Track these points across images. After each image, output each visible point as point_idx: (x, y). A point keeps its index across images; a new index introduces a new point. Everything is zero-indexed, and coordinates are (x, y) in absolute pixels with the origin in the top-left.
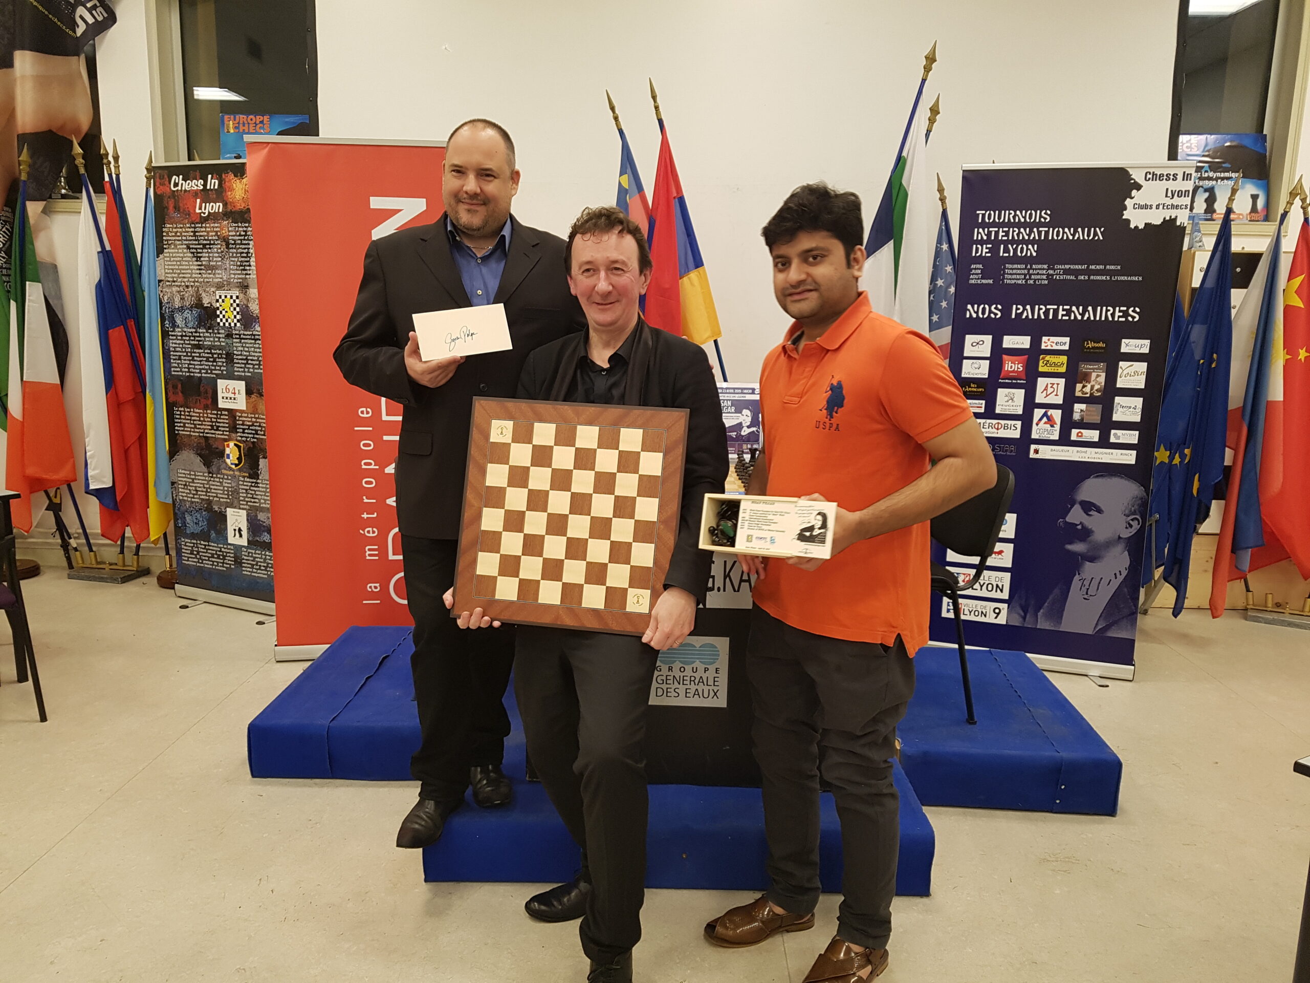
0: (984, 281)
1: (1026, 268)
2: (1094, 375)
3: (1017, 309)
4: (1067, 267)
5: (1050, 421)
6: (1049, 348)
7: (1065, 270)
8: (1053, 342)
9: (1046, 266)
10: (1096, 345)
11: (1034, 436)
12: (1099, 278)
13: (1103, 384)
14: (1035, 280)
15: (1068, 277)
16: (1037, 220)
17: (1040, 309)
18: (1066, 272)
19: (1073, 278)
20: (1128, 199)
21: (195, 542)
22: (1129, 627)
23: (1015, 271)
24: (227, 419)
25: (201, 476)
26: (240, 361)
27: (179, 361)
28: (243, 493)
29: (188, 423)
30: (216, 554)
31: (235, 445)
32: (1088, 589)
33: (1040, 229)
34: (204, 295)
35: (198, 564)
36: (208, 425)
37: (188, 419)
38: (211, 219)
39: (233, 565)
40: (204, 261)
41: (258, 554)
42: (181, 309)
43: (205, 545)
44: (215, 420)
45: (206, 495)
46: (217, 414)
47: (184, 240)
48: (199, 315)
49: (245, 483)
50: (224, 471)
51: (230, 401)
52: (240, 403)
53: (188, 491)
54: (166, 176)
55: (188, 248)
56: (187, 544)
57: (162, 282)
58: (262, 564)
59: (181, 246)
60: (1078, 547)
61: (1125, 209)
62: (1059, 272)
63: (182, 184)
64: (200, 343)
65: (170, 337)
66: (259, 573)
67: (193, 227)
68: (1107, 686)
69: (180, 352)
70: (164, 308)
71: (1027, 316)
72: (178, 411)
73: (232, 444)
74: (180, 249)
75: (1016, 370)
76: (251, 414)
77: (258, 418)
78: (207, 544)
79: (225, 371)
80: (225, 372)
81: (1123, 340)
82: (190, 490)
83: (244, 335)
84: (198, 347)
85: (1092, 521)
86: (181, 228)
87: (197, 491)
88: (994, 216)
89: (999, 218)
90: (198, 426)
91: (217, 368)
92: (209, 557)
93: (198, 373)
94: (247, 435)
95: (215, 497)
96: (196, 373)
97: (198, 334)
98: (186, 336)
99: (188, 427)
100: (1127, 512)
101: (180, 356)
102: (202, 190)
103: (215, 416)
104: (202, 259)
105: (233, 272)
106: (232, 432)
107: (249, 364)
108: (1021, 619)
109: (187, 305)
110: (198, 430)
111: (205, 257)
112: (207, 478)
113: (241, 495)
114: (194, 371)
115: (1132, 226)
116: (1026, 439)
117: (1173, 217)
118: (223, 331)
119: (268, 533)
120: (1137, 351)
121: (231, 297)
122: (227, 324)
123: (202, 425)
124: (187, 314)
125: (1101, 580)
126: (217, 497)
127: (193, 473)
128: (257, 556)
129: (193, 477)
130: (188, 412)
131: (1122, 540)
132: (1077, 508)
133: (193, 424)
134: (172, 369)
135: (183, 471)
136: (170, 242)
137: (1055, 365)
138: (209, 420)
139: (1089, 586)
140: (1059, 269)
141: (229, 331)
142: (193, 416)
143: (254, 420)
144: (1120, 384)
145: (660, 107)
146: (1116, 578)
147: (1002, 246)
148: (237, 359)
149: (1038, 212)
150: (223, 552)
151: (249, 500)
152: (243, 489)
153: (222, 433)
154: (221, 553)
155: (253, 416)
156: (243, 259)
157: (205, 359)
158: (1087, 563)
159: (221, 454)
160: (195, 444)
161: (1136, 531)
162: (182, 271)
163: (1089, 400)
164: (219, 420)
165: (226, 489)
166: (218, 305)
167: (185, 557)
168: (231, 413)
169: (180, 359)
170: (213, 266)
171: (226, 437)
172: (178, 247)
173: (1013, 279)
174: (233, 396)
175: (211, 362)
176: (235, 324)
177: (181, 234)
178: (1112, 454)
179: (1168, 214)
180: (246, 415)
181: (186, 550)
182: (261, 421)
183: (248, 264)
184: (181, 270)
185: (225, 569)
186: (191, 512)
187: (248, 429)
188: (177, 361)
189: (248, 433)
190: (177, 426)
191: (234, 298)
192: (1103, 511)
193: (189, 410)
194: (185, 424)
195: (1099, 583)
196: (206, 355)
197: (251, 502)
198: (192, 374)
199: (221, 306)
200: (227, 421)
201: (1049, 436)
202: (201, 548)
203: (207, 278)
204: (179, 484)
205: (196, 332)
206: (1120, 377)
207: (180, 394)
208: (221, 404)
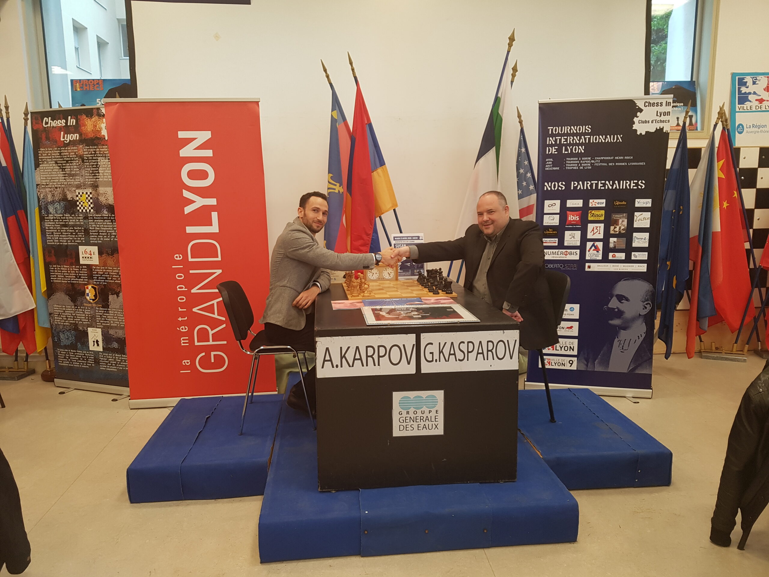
0: (554, 168)
1: (578, 160)
2: (620, 221)
3: (574, 184)
4: (602, 158)
5: (597, 249)
6: (594, 206)
7: (601, 160)
8: (596, 203)
9: (590, 158)
10: (621, 203)
11: (588, 258)
12: (621, 164)
13: (626, 226)
14: (584, 166)
15: (603, 164)
16: (584, 132)
17: (587, 183)
18: (602, 161)
19: (605, 164)
20: (635, 118)
21: (67, 350)
22: (648, 367)
23: (572, 162)
24: (86, 271)
25: (70, 308)
26: (94, 234)
27: (52, 236)
28: (98, 317)
29: (60, 275)
30: (82, 358)
31: (92, 287)
32: (623, 346)
33: (586, 137)
34: (68, 192)
35: (70, 365)
36: (73, 276)
37: (59, 272)
38: (71, 144)
39: (93, 364)
40: (67, 171)
41: (110, 356)
42: (53, 202)
43: (74, 353)
44: (78, 272)
45: (74, 320)
46: (79, 268)
47: (53, 158)
48: (65, 206)
49: (100, 311)
50: (85, 304)
51: (88, 259)
52: (95, 260)
53: (61, 319)
54: (39, 118)
55: (56, 163)
56: (62, 352)
57: (39, 186)
58: (113, 362)
59: (52, 162)
60: (616, 322)
61: (634, 123)
62: (598, 161)
63: (51, 123)
64: (66, 223)
65: (46, 220)
66: (111, 368)
67: (59, 150)
68: (638, 403)
69: (53, 229)
70: (41, 202)
71: (580, 188)
72: (52, 267)
73: (90, 287)
74: (51, 164)
75: (575, 219)
76: (102, 267)
77: (107, 269)
78: (75, 351)
79: (84, 240)
80: (84, 241)
81: (636, 200)
82: (62, 317)
83: (96, 217)
84: (65, 226)
85: (623, 306)
86: (51, 150)
87: (67, 318)
88: (558, 130)
89: (561, 131)
90: (66, 277)
91: (78, 239)
92: (77, 360)
93: (66, 242)
94: (100, 280)
95: (79, 321)
96: (64, 242)
97: (65, 218)
98: (56, 219)
99: (60, 278)
100: (643, 300)
101: (53, 232)
102: (64, 126)
103: (78, 269)
105: (87, 177)
106: (90, 279)
107: (100, 235)
108: (585, 366)
109: (57, 199)
110: (66, 279)
111: (68, 168)
112: (74, 309)
113: (97, 319)
114: (63, 241)
115: (638, 133)
116: (583, 260)
117: (661, 128)
118: (82, 215)
119: (116, 342)
120: (645, 206)
121: (87, 193)
122: (84, 211)
123: (69, 275)
124: (57, 205)
125: (630, 341)
126: (81, 321)
127: (64, 307)
128: (109, 357)
129: (65, 309)
130: (59, 268)
131: (641, 316)
132: (614, 299)
133: (63, 275)
134: (48, 241)
135: (57, 306)
136: (44, 160)
137: (598, 216)
138: (74, 272)
139: (624, 344)
140: (598, 160)
141: (86, 215)
142: (63, 270)
143: (104, 270)
144: (635, 226)
145: (355, 70)
146: (639, 339)
147: (564, 147)
148: (92, 232)
149: (584, 127)
150: (86, 356)
151: (103, 321)
152: (98, 315)
153: (83, 280)
154: (85, 357)
155: (104, 268)
156: (94, 169)
157: (70, 233)
158: (622, 330)
159: (83, 294)
160: (65, 288)
161: (648, 311)
162: (53, 178)
163: (618, 236)
164: (80, 272)
165: (87, 315)
166: (78, 198)
167: (61, 361)
168: (89, 267)
169: (53, 234)
170: (73, 174)
171: (86, 282)
172: (49, 163)
173: (571, 167)
174: (90, 256)
175: (74, 235)
176: (90, 210)
177: (51, 154)
178: (633, 266)
179: (658, 126)
180: (99, 268)
181: (61, 357)
182: (109, 271)
183: (97, 172)
184: (51, 177)
185: (88, 367)
186: (64, 332)
187: (101, 276)
188: (51, 236)
189: (100, 279)
190: (52, 277)
191: (89, 194)
192: (629, 300)
193: (60, 266)
194: (57, 275)
195: (629, 342)
196: (71, 231)
197: (104, 323)
198: (62, 244)
199: (80, 199)
200: (86, 272)
201: (596, 257)
202: (71, 354)
203: (69, 182)
204: (55, 314)
205: (63, 217)
206: (636, 221)
207: (54, 257)
208: (82, 262)
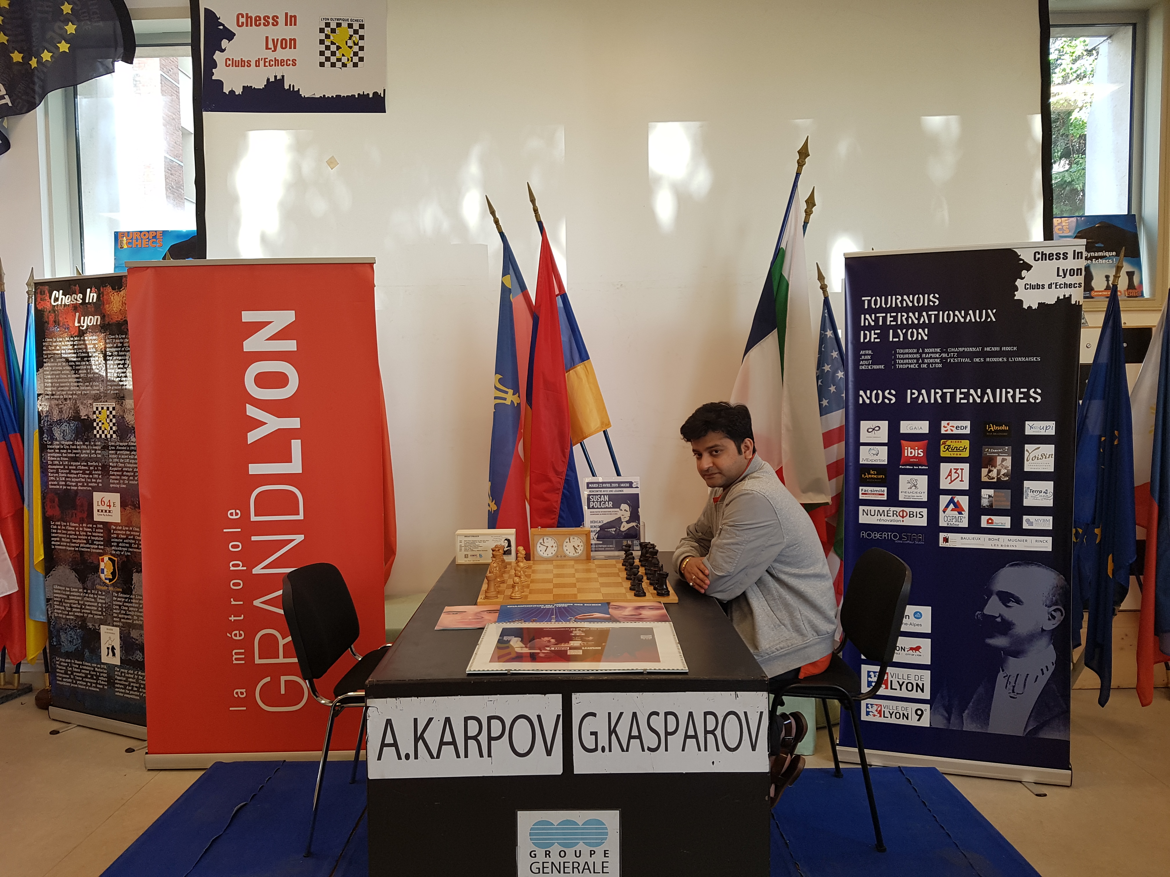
0: (876, 367)
1: (917, 353)
2: (999, 459)
3: (912, 394)
4: (961, 349)
5: (958, 508)
6: (949, 432)
7: (959, 353)
8: (953, 427)
9: (938, 350)
10: (999, 428)
11: (942, 523)
12: (995, 360)
13: (1010, 468)
14: (928, 364)
15: (963, 360)
16: (926, 304)
17: (936, 393)
18: (960, 355)
19: (967, 360)
20: (1019, 280)
21: (69, 661)
22: (1061, 727)
23: (906, 356)
24: (102, 533)
25: (76, 592)
26: (115, 473)
27: (57, 475)
28: (116, 609)
29: (64, 538)
30: (90, 674)
31: (110, 559)
32: (1014, 687)
33: (930, 313)
34: (81, 407)
35: (72, 685)
36: (84, 539)
37: (64, 534)
38: (90, 332)
39: (106, 685)
40: (82, 373)
41: (131, 674)
42: (59, 422)
43: (79, 665)
44: (90, 534)
45: (81, 612)
46: (92, 528)
47: (65, 354)
48: (76, 427)
49: (119, 599)
50: (98, 587)
51: (105, 514)
52: (115, 516)
53: (64, 608)
54: (47, 292)
55: (67, 361)
56: (62, 664)
57: (41, 396)
58: (135, 685)
59: (60, 358)
60: (1000, 641)
61: (1016, 289)
62: (953, 354)
63: (62, 299)
64: (77, 455)
65: (48, 451)
66: (132, 694)
67: (72, 341)
69: (58, 465)
70: (42, 421)
71: (923, 401)
72: (54, 525)
73: (106, 558)
74: (59, 362)
75: (916, 455)
76: (125, 526)
77: (132, 531)
78: (81, 663)
79: (101, 483)
80: (100, 485)
81: (1027, 422)
82: (65, 607)
83: (120, 446)
84: (75, 459)
85: (1011, 613)
86: (60, 342)
87: (71, 607)
88: (881, 302)
89: (886, 303)
90: (73, 541)
91: (93, 480)
92: (83, 677)
93: (75, 486)
94: (120, 549)
95: (89, 613)
96: (73, 486)
97: (75, 447)
98: (63, 449)
99: (64, 542)
100: (1048, 603)
101: (58, 469)
102: (81, 304)
103: (90, 530)
104: (80, 372)
105: (110, 383)
106: (107, 546)
107: (124, 476)
108: (945, 722)
109: (65, 418)
110: (73, 545)
111: (83, 370)
112: (81, 594)
113: (114, 611)
114: (71, 484)
115: (1025, 306)
116: (933, 526)
117: (1066, 296)
118: (99, 443)
119: (140, 652)
120: (1043, 433)
122: (103, 436)
123: (77, 539)
124: (65, 427)
125: (1027, 677)
126: (91, 614)
127: (68, 589)
128: (130, 675)
129: (68, 593)
130: (64, 526)
131: (1046, 633)
132: (994, 599)
133: (69, 538)
134: (50, 483)
135: (59, 587)
136: (50, 356)
137: (958, 450)
138: (85, 533)
139: (1015, 683)
140: (953, 352)
141: (105, 443)
142: (69, 530)
143: (128, 533)
144: (1029, 469)
146: (1043, 674)
147: (891, 331)
148: (113, 471)
149: (926, 296)
150: (96, 672)
151: (123, 616)
152: (116, 605)
153: (97, 547)
154: (95, 673)
155: (127, 528)
156: (119, 370)
157: (81, 472)
158: (1011, 657)
159: (96, 569)
160: (70, 559)
161: (1059, 623)
162: (61, 385)
163: (997, 485)
164: (94, 534)
165: (100, 605)
167: (60, 677)
168: (106, 525)
169: (57, 472)
170: (91, 378)
171: (101, 551)
172: (57, 360)
173: (905, 364)
174: (108, 508)
175: (87, 474)
176: (111, 436)
177: (60, 347)
178: (1026, 541)
179: (1062, 293)
180: (120, 528)
181: (60, 671)
182: (134, 533)
183: (123, 375)
184: (60, 383)
185: (98, 690)
186: (66, 630)
187: (123, 542)
188: (55, 475)
189: (122, 547)
190: (54, 541)
191: (111, 409)
192: (1022, 602)
193: (65, 524)
194: (61, 538)
195: (1026, 680)
196: (83, 468)
197: (124, 618)
198: (69, 488)
199: (97, 417)
200: (102, 535)
201: (957, 523)
202: (75, 668)
203: (84, 390)
204: (55, 601)
205: (73, 445)
206: (1027, 461)
207: (57, 508)
208: (96, 518)
